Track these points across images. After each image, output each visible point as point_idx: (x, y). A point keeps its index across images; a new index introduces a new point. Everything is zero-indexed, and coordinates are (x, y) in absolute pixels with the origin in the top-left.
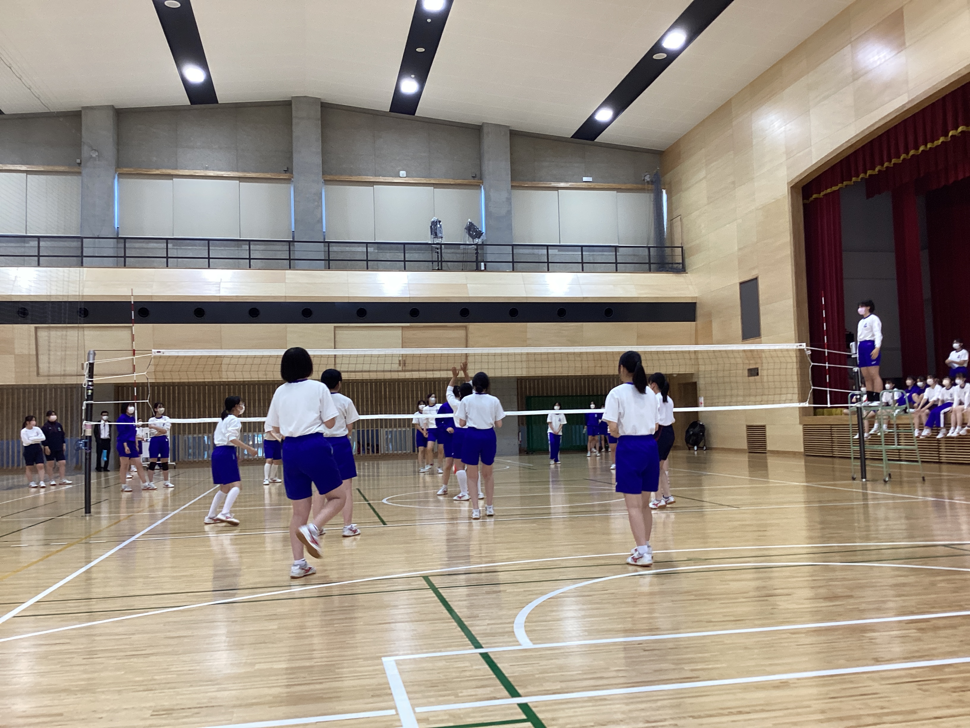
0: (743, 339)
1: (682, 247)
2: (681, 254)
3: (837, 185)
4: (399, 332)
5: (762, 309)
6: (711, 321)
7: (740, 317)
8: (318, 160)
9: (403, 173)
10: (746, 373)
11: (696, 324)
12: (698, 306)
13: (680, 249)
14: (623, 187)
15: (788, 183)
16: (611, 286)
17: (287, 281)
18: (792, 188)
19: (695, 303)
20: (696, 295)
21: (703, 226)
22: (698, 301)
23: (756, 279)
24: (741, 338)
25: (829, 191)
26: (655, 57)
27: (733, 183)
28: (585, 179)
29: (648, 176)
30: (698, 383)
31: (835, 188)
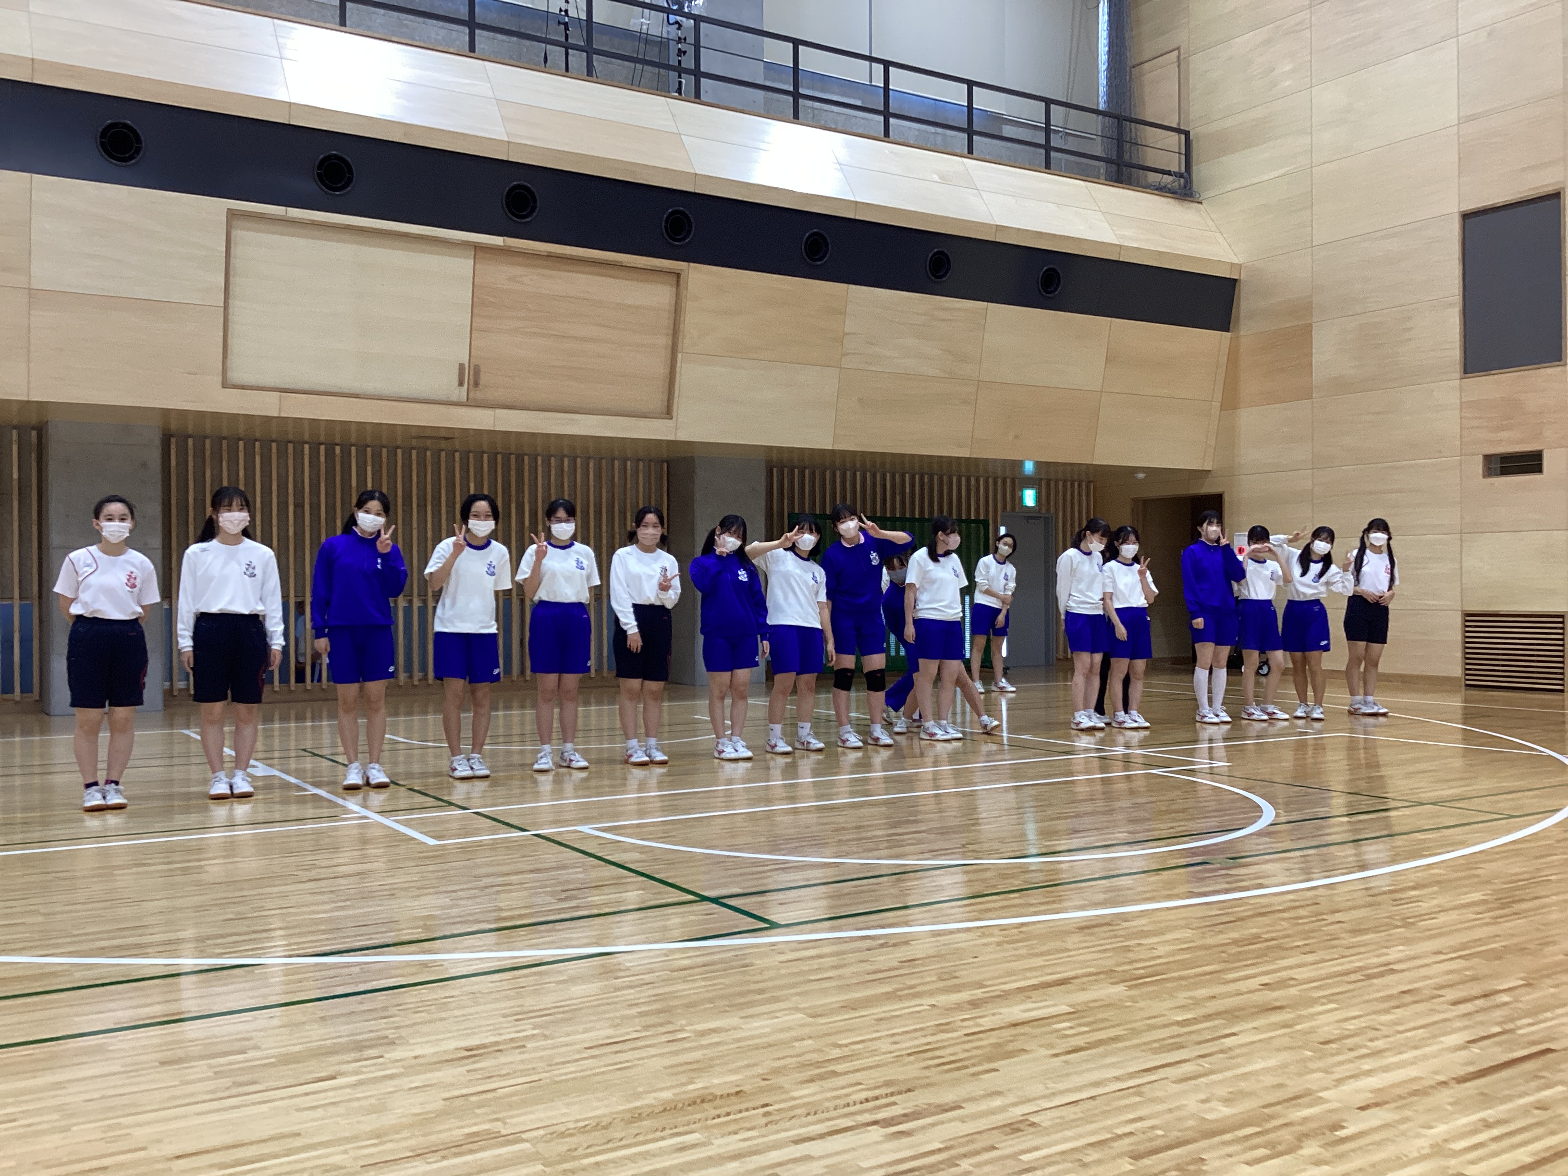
0: (1465, 372)
1: (1187, 134)
2: (1181, 147)
4: (464, 265)
6: (1306, 328)
10: (1478, 466)
11: (1234, 341)
12: (1242, 289)
17: (31, 9)
19: (1235, 280)
20: (1235, 260)
22: (1243, 277)
23: (1555, 197)
24: (1458, 367)
30: (1226, 498)
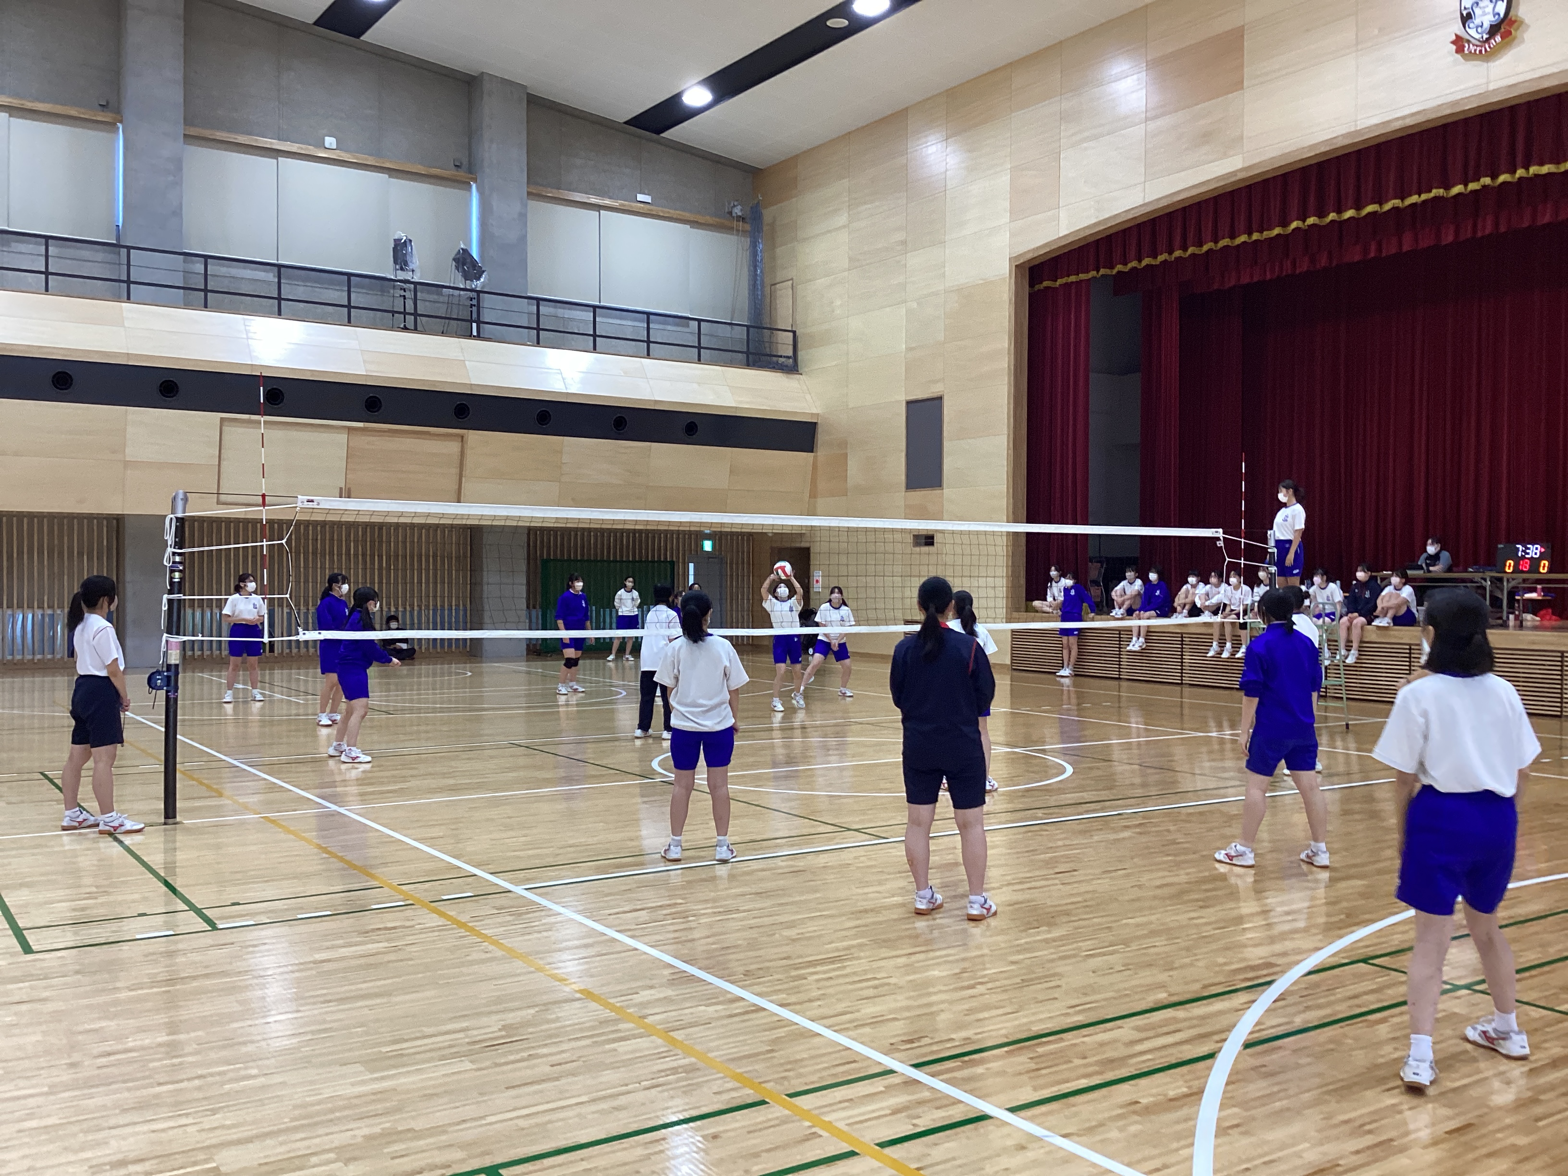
0: (907, 488)
1: (794, 332)
2: (791, 342)
3: (1087, 272)
4: (343, 437)
5: (947, 445)
6: (845, 456)
7: (903, 454)
8: (176, 95)
9: (330, 142)
10: (910, 540)
11: (815, 458)
12: (820, 430)
13: (791, 334)
14: (701, 219)
15: (1011, 260)
16: (695, 386)
17: (126, 324)
18: (1016, 266)
19: (815, 423)
20: (815, 411)
21: (838, 303)
22: (820, 421)
23: (940, 398)
24: (904, 485)
25: (1073, 278)
26: (829, 23)
27: (904, 243)
28: (640, 197)
29: (739, 207)
30: (812, 548)
31: (1082, 276)
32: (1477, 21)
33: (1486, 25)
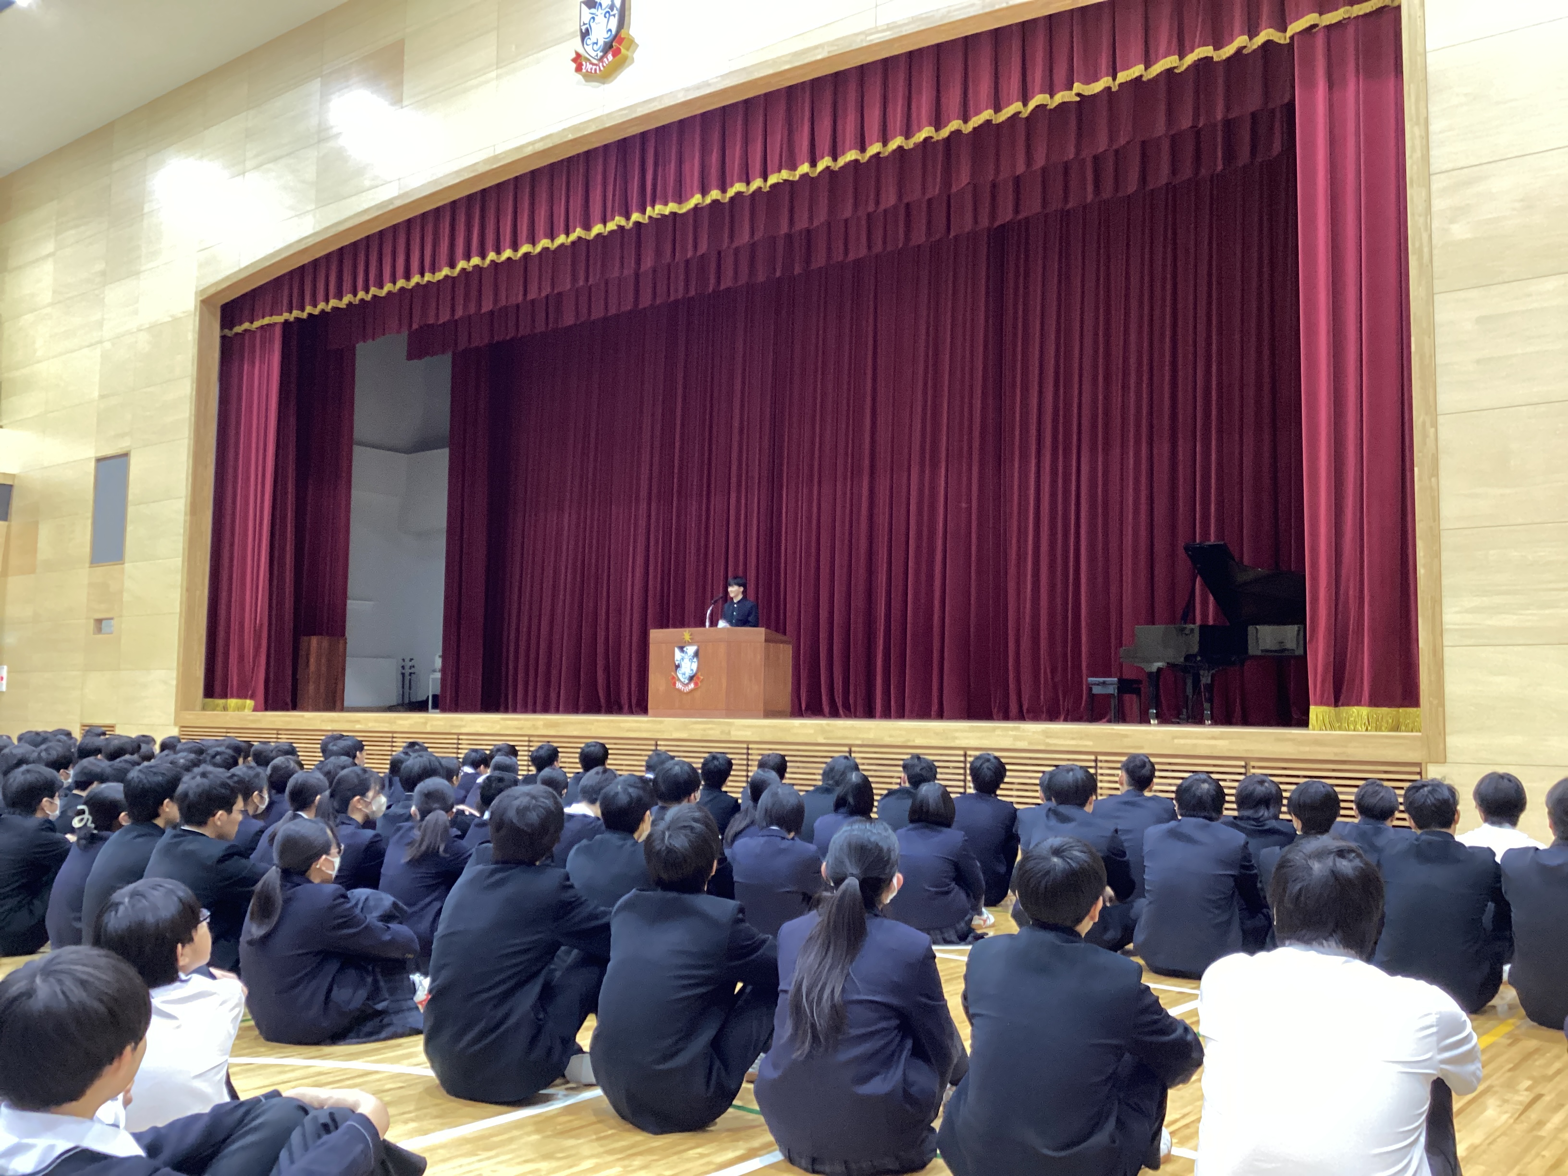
0: (91, 564)
3: (281, 314)
5: (131, 510)
6: (36, 524)
7: (90, 522)
10: (91, 625)
11: (9, 527)
12: (15, 493)
15: (196, 293)
18: (203, 302)
19: (11, 486)
20: (14, 470)
21: (39, 342)
22: (16, 483)
23: (126, 455)
24: (87, 558)
25: (267, 320)
31: (276, 318)
32: (593, 37)
33: (601, 43)
